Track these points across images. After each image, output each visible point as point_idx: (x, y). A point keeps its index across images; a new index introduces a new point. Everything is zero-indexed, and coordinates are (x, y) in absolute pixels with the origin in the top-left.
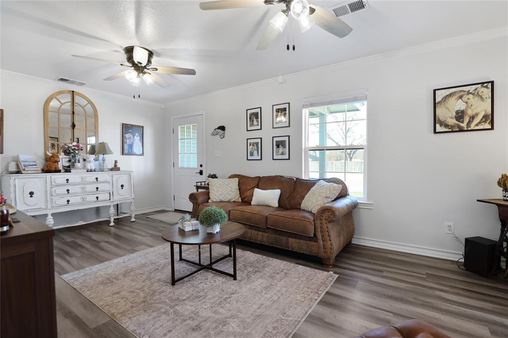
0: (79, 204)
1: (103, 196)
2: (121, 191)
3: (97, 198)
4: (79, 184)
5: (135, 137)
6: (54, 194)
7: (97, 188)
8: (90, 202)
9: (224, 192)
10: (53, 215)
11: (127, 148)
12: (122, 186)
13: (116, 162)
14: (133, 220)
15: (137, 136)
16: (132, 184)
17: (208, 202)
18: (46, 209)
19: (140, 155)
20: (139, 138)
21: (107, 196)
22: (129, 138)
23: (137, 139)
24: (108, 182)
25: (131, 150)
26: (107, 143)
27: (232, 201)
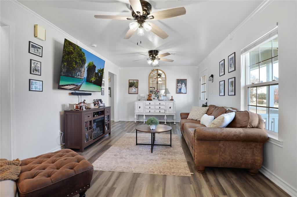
0: (153, 113)
1: (162, 111)
2: (170, 110)
3: (160, 111)
4: (154, 105)
5: (182, 85)
6: (146, 108)
7: (160, 107)
8: (157, 113)
9: (195, 114)
10: (145, 115)
11: (179, 90)
12: (170, 107)
13: (172, 97)
14: (175, 123)
15: (184, 84)
16: (175, 107)
17: (186, 119)
18: (143, 113)
19: (185, 93)
20: (184, 85)
21: (163, 111)
22: (179, 86)
23: (183, 85)
24: (164, 105)
25: (180, 91)
26: (168, 89)
27: (198, 120)
